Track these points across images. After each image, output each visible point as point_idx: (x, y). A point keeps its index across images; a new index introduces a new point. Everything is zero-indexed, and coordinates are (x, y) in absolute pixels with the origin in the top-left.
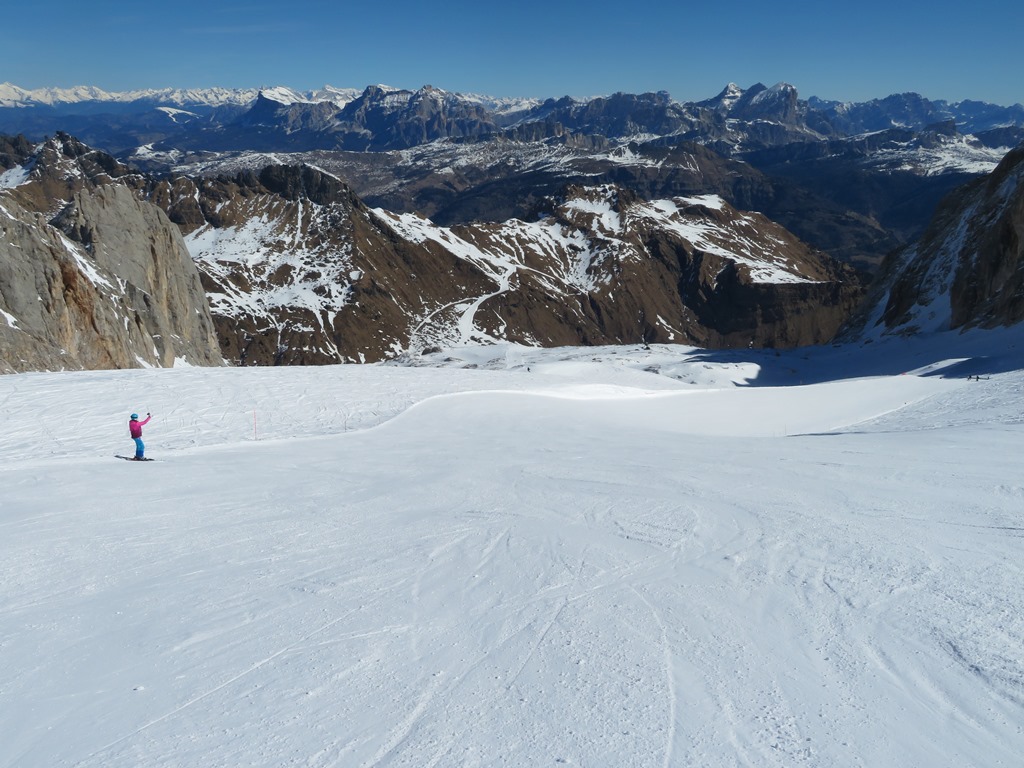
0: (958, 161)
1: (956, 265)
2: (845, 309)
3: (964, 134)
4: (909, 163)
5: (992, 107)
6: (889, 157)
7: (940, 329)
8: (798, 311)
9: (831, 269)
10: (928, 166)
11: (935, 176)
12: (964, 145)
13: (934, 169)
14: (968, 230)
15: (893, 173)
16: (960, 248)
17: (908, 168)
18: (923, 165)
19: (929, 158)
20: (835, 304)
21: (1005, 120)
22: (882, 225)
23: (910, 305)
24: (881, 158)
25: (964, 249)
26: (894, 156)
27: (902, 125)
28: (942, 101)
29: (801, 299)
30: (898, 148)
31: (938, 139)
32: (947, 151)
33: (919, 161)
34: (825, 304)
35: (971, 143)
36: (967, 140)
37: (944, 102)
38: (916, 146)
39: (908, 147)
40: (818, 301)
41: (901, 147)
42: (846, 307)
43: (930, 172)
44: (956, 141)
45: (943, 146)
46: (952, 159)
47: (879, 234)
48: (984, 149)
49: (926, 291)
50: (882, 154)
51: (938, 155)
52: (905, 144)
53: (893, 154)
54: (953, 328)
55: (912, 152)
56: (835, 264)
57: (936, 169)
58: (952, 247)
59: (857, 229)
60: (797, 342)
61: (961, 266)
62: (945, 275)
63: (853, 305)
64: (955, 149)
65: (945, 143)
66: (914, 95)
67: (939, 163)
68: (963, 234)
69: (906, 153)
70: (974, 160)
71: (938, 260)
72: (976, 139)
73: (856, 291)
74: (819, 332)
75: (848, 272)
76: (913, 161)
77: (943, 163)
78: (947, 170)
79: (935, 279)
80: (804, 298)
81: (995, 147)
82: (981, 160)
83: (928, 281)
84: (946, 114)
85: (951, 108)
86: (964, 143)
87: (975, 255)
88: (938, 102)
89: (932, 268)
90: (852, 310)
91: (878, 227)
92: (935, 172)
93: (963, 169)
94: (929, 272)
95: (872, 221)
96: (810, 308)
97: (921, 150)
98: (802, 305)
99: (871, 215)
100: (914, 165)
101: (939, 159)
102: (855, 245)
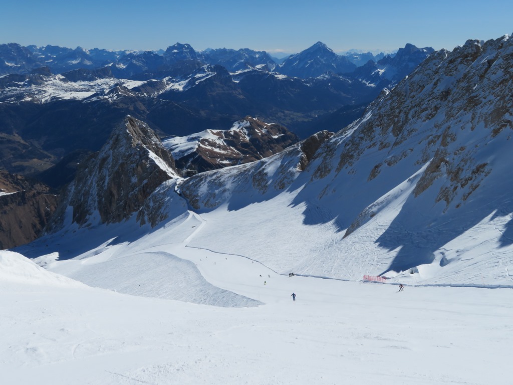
0: (57, 92)
1: (97, 199)
2: (31, 205)
3: (56, 74)
4: (29, 96)
5: (65, 49)
6: (14, 93)
7: (100, 224)
8: (5, 212)
9: (10, 180)
10: (40, 96)
11: (46, 104)
12: (58, 81)
13: (45, 98)
14: (97, 186)
15: (21, 103)
16: (96, 193)
17: (29, 99)
18: (37, 96)
19: (40, 92)
20: (25, 203)
21: (75, 59)
22: (23, 138)
23: (86, 216)
24: (9, 94)
25: (98, 194)
26: (18, 92)
27: (12, 64)
28: (33, 46)
29: (5, 205)
30: (18, 86)
31: (42, 79)
32: (49, 86)
33: (34, 94)
34: (19, 204)
35: (62, 80)
36: (59, 78)
37: (35, 46)
38: (29, 84)
39: (24, 85)
40: (15, 204)
41: (20, 85)
42: (32, 204)
43: (43, 100)
44: (52, 79)
45: (46, 83)
46: (54, 91)
47: (24, 146)
48: (69, 83)
49: (90, 210)
50: (9, 91)
51: (44, 89)
52: (22, 83)
53: (16, 90)
54: (103, 223)
55: (28, 88)
56: (12, 177)
57: (46, 98)
58: (93, 193)
59: (10, 145)
60: (10, 230)
61: (99, 199)
62: (94, 203)
63: (35, 202)
64: (54, 85)
65: (46, 81)
66: (16, 44)
67: (47, 94)
68: (96, 188)
69: (24, 89)
70: (66, 91)
71: (90, 198)
72: (64, 77)
73: (34, 194)
74: (21, 222)
75: (21, 180)
76: (31, 94)
77: (49, 94)
78: (53, 98)
79: (92, 205)
80: (6, 204)
81: (75, 81)
82: (71, 91)
83: (89, 206)
84: (39, 55)
85: (40, 50)
86: (57, 79)
87: (103, 199)
88: (31, 47)
89: (89, 202)
90: (35, 205)
91: (22, 142)
92: (46, 101)
93: (61, 98)
94: (89, 203)
95: (17, 138)
96: (11, 209)
97: (33, 87)
98: (6, 208)
99: (14, 132)
100: (32, 97)
101: (46, 92)
102: (12, 156)
